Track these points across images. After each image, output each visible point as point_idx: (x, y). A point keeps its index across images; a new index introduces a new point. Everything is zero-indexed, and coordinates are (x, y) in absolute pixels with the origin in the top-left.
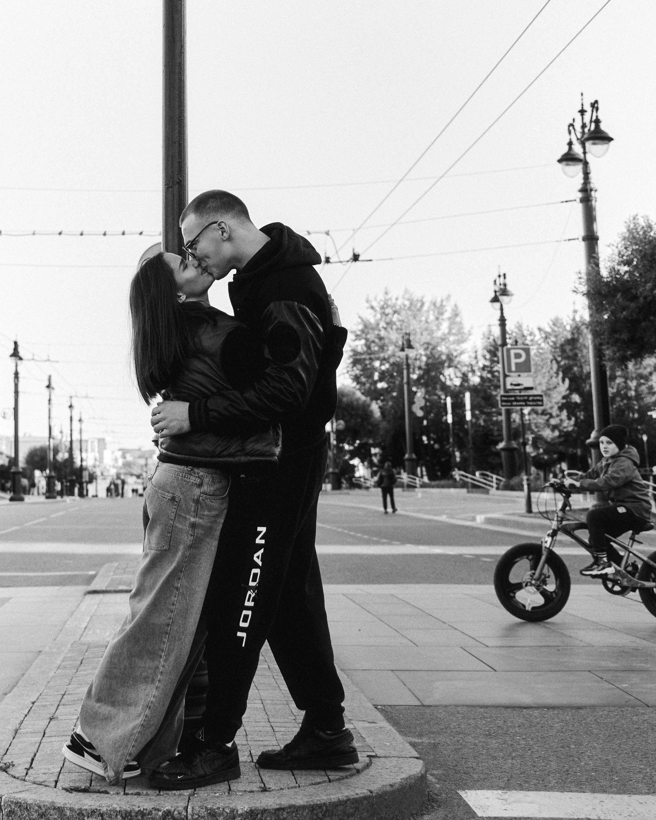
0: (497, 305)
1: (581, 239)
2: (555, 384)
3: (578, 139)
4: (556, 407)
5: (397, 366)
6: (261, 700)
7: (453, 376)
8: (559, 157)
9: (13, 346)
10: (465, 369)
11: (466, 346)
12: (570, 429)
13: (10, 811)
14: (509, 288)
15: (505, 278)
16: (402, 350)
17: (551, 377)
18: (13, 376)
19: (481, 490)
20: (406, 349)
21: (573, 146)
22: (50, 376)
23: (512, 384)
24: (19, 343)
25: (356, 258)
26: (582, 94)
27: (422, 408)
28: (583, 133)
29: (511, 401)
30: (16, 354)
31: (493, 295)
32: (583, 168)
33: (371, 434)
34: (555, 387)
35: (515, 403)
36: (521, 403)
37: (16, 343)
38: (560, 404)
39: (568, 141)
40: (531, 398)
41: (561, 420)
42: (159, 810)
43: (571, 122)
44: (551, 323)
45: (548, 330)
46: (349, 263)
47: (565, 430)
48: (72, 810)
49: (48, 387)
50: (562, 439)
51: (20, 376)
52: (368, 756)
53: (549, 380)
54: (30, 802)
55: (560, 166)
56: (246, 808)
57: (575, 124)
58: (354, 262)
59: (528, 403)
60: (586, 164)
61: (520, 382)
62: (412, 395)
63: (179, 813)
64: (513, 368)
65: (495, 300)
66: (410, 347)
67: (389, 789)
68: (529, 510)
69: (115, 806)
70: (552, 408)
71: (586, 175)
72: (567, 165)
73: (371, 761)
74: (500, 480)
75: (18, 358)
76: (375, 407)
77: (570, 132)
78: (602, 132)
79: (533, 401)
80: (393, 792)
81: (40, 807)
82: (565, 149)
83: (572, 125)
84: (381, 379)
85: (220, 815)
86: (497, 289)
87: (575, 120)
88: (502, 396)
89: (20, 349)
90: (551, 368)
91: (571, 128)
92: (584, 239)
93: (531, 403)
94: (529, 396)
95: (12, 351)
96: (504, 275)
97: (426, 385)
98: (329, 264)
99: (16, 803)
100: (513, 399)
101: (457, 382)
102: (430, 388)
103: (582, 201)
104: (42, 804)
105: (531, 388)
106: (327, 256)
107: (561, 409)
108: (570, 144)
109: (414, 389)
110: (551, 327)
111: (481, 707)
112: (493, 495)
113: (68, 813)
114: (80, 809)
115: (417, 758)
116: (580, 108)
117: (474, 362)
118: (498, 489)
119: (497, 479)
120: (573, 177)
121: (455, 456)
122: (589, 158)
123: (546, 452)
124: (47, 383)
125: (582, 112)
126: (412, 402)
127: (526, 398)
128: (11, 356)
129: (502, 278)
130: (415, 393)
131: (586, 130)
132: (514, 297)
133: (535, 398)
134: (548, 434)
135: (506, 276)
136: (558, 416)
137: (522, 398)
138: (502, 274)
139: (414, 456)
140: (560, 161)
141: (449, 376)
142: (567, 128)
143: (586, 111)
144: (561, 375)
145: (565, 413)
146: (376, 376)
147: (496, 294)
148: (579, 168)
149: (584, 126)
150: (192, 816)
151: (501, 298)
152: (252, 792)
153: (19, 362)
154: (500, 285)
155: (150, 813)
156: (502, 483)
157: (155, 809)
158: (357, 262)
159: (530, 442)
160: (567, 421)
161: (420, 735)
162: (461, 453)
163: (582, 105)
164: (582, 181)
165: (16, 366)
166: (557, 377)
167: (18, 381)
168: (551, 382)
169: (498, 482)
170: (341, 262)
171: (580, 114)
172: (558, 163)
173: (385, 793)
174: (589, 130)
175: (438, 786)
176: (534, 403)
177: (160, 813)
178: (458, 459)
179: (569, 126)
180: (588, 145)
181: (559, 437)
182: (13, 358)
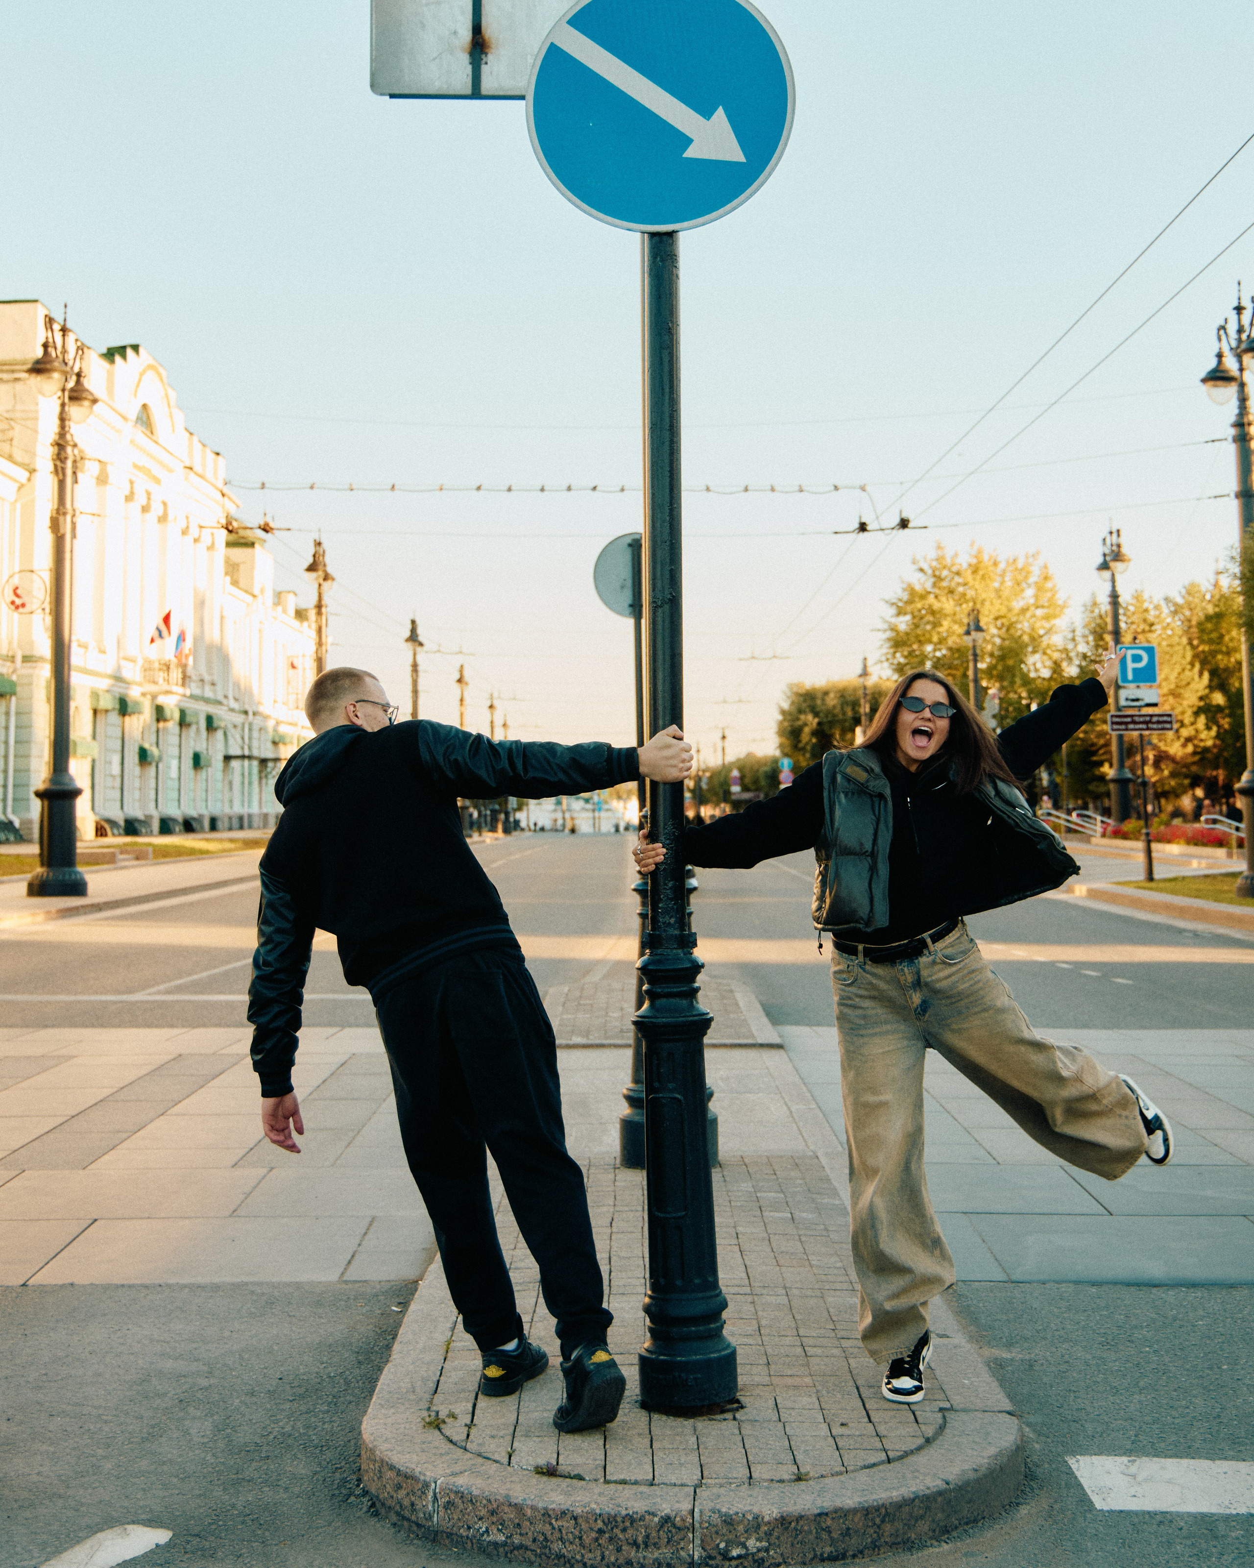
0: (1107, 574)
1: (1233, 495)
2: (1189, 680)
3: (1231, 349)
4: (1189, 712)
5: (957, 651)
7: (1039, 665)
8: (1203, 374)
9: (410, 626)
10: (1056, 656)
11: (1061, 623)
12: (1210, 743)
14: (1124, 550)
15: (1119, 535)
16: (968, 633)
17: (1183, 670)
18: (410, 669)
19: (1077, 835)
20: (973, 633)
21: (1224, 359)
22: (462, 666)
23: (1127, 699)
24: (418, 622)
25: (904, 524)
26: (1239, 283)
27: (994, 716)
28: (1240, 341)
29: (1126, 723)
30: (413, 638)
31: (1100, 560)
32: (1238, 392)
34: (1188, 684)
35: (1131, 726)
36: (1141, 726)
37: (413, 622)
38: (1195, 709)
39: (1216, 351)
40: (1149, 719)
41: (1197, 731)
42: (655, 1514)
43: (1223, 323)
44: (1184, 591)
45: (1180, 601)
46: (895, 531)
47: (1202, 744)
48: (533, 1508)
49: (460, 681)
50: (1197, 758)
51: (420, 668)
53: (1179, 674)
54: (475, 1493)
55: (1204, 388)
57: (1228, 327)
58: (901, 531)
59: (1151, 726)
60: (1242, 385)
61: (1139, 696)
62: (981, 692)
63: (683, 1520)
64: (1130, 677)
65: (1104, 566)
66: (979, 629)
67: (972, 1475)
68: (1149, 876)
69: (593, 1505)
70: (1183, 713)
71: (1243, 401)
72: (1215, 386)
74: (1107, 824)
75: (417, 644)
77: (1220, 339)
79: (1158, 720)
81: (489, 1501)
82: (1212, 363)
83: (1223, 328)
85: (738, 1524)
86: (1107, 551)
87: (1229, 321)
88: (1112, 716)
89: (420, 631)
90: (1184, 657)
91: (1222, 332)
92: (1237, 496)
93: (1155, 726)
94: (1151, 716)
95: (408, 634)
96: (1118, 531)
97: (1001, 678)
98: (866, 533)
99: (456, 1493)
100: (1129, 720)
101: (1046, 673)
102: (1005, 684)
103: (1235, 440)
104: (492, 1498)
105: (1154, 704)
106: (863, 521)
107: (1197, 714)
108: (1220, 356)
109: (984, 683)
110: (1183, 597)
112: (1097, 845)
113: (529, 1513)
114: (546, 1509)
115: (1009, 1413)
116: (1236, 304)
117: (1070, 646)
118: (1103, 835)
119: (1103, 822)
120: (1222, 404)
121: (1041, 779)
122: (1247, 377)
123: (1172, 775)
124: (458, 676)
125: (1239, 309)
128: (407, 640)
129: (1115, 535)
130: (987, 688)
131: (1244, 336)
132: (1131, 564)
133: (1161, 719)
134: (1176, 749)
135: (1121, 533)
136: (1192, 724)
137: (1141, 719)
138: (1114, 530)
140: (1204, 381)
141: (1034, 664)
142: (1215, 332)
143: (1244, 308)
144: (1197, 666)
145: (1202, 722)
147: (1105, 560)
148: (1232, 390)
149: (1240, 330)
150: (701, 1523)
151: (1112, 564)
153: (419, 649)
154: (1112, 545)
155: (642, 1518)
156: (1109, 828)
157: (649, 1513)
158: (906, 530)
159: (1151, 762)
160: (1206, 732)
161: (1009, 1344)
162: (1050, 774)
163: (1240, 298)
164: (1236, 411)
165: (415, 655)
166: (1191, 670)
167: (417, 676)
168: (1182, 676)
169: (1104, 826)
170: (882, 530)
171: (1235, 312)
172: (1201, 384)
173: (966, 1484)
174: (1249, 336)
175: (1037, 1446)
176: (1160, 726)
177: (656, 1519)
178: (1045, 783)
179: (1219, 330)
180: (1247, 359)
181: (1195, 753)
182: (409, 644)
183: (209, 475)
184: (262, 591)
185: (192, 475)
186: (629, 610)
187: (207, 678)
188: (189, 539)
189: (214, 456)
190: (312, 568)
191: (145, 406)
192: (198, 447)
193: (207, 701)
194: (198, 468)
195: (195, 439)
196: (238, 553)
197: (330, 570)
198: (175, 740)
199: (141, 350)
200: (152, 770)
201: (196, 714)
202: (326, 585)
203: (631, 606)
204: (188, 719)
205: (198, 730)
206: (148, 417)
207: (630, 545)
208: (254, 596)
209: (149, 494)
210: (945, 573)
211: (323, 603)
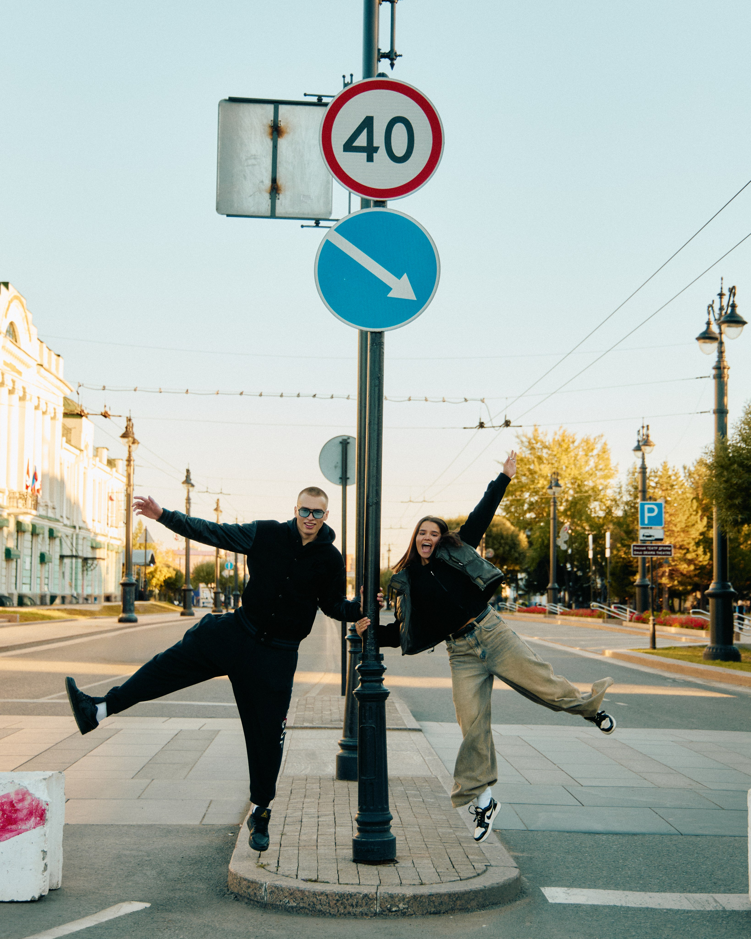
0: (639, 454)
1: (712, 412)
2: (693, 522)
3: (715, 320)
4: (693, 543)
5: (544, 500)
6: (418, 825)
7: (598, 509)
8: (697, 335)
9: (185, 474)
10: (609, 503)
11: (613, 482)
12: (705, 563)
13: (271, 891)
14: (650, 438)
15: (648, 429)
16: (550, 488)
17: (691, 515)
18: (185, 501)
19: (615, 620)
20: (554, 488)
21: (711, 326)
22: (218, 500)
23: (644, 536)
24: (191, 471)
25: (507, 424)
26: (722, 279)
27: (566, 542)
28: (720, 314)
29: (643, 551)
30: (188, 481)
31: (636, 444)
32: (718, 347)
33: (517, 561)
34: (693, 525)
35: (645, 553)
36: (652, 553)
37: (188, 471)
38: (697, 540)
39: (707, 320)
40: (660, 549)
41: (697, 555)
42: (360, 894)
43: (711, 303)
46: (501, 428)
47: (701, 564)
48: (309, 892)
49: (216, 510)
50: (697, 572)
51: (192, 501)
52: (486, 866)
53: (688, 518)
54: (283, 887)
55: (697, 344)
56: (411, 894)
57: (714, 305)
58: (505, 428)
59: (657, 552)
60: (721, 343)
61: (652, 534)
62: (558, 525)
63: (373, 896)
64: (646, 522)
65: (638, 448)
66: (558, 485)
67: (496, 886)
68: (654, 647)
69: (334, 890)
70: (689, 544)
71: (721, 353)
72: (704, 342)
73: (487, 868)
74: (634, 613)
75: (190, 485)
76: (523, 537)
77: (709, 313)
78: (738, 316)
79: (663, 551)
80: (498, 887)
81: (290, 890)
82: (704, 328)
83: (711, 306)
84: (530, 510)
85: (395, 898)
86: (640, 439)
87: (715, 302)
88: (634, 546)
89: (192, 477)
90: (692, 507)
91: (710, 309)
92: (714, 413)
93: (661, 553)
94: (659, 546)
95: (184, 479)
96: (648, 426)
97: (573, 517)
98: (483, 429)
99: (275, 887)
100: (645, 548)
101: (602, 514)
102: (576, 520)
103: (715, 377)
104: (291, 888)
105: (661, 540)
106: (482, 421)
107: (698, 544)
109: (561, 519)
111: (568, 832)
112: (626, 626)
113: (307, 893)
114: (314, 892)
115: (515, 867)
116: (719, 292)
117: (618, 497)
118: (630, 620)
119: (631, 612)
120: (709, 354)
121: (597, 584)
122: (724, 338)
123: (680, 583)
124: (215, 507)
125: (721, 295)
126: (557, 535)
127: (656, 548)
128: (183, 483)
129: (645, 429)
130: (563, 523)
131: (723, 312)
132: (655, 447)
133: (664, 548)
134: (684, 567)
135: (650, 427)
136: (695, 551)
137: (652, 548)
138: (645, 425)
139: (556, 586)
140: (698, 339)
141: (594, 508)
142: (707, 308)
143: (724, 295)
144: (700, 513)
145: (701, 550)
146: (526, 507)
147: (639, 444)
148: (715, 345)
149: (721, 309)
150: (380, 897)
151: (643, 448)
152: (414, 885)
153: (191, 489)
154: (643, 435)
155: (355, 895)
156: (634, 616)
157: (358, 893)
158: (509, 428)
159: (667, 574)
160: (703, 556)
161: (523, 851)
162: (602, 580)
163: (722, 288)
164: (716, 359)
165: (188, 492)
166: (696, 515)
167: (190, 506)
168: (689, 520)
169: (632, 614)
170: (494, 427)
171: (719, 297)
172: (696, 341)
173: (493, 888)
174: (726, 313)
175: (528, 884)
176: (664, 553)
177: (361, 895)
178: (599, 586)
179: (709, 307)
180: (724, 327)
181: (696, 569)
182: (185, 485)
183: (53, 370)
184: (86, 447)
185: (42, 369)
186: (339, 481)
187: (50, 504)
188: (39, 412)
189: (56, 357)
190: (125, 436)
191: (12, 324)
192: (46, 350)
193: (49, 519)
194: (46, 365)
195: (44, 345)
196: (72, 422)
197: (136, 437)
198: (29, 544)
199: (10, 286)
200: (14, 564)
201: (43, 528)
202: (134, 447)
203: (341, 478)
204: (38, 531)
205: (43, 538)
206: (14, 331)
207: (341, 443)
208: (81, 450)
209: (14, 382)
210: (538, 445)
211: (132, 458)
